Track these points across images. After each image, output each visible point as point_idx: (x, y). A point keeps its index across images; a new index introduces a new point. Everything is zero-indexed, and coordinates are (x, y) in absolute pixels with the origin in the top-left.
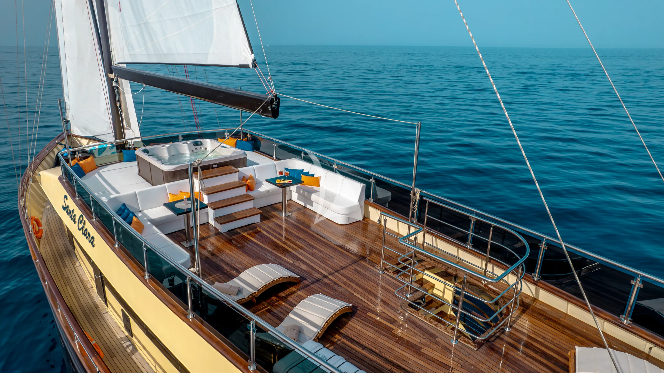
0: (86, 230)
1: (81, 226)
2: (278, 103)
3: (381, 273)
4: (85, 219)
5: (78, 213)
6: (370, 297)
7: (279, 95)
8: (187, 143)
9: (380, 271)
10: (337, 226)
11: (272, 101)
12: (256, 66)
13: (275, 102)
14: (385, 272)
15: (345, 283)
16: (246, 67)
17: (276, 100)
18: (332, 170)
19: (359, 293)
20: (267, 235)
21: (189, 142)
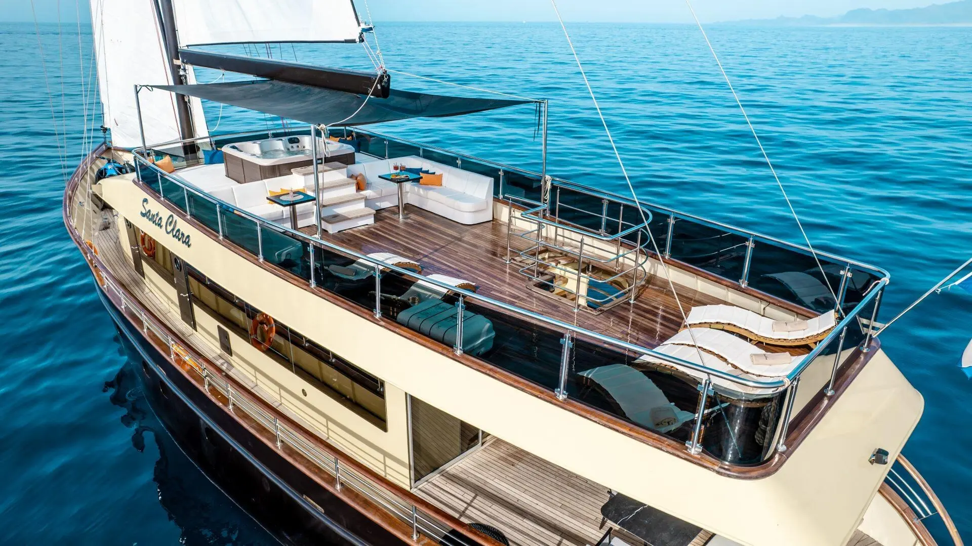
0: (178, 230)
1: (169, 229)
2: (389, 80)
3: (508, 262)
4: (176, 217)
5: (165, 213)
6: (494, 280)
7: (389, 71)
8: (282, 140)
9: (507, 261)
10: (462, 226)
11: (382, 77)
12: (363, 41)
13: (385, 79)
14: (512, 261)
15: (468, 271)
16: (353, 41)
17: (386, 77)
18: (456, 166)
19: (483, 277)
20: (383, 234)
21: (283, 138)
